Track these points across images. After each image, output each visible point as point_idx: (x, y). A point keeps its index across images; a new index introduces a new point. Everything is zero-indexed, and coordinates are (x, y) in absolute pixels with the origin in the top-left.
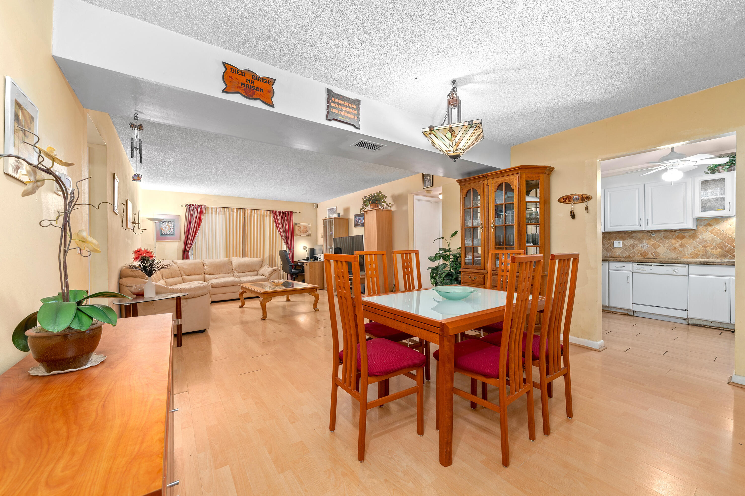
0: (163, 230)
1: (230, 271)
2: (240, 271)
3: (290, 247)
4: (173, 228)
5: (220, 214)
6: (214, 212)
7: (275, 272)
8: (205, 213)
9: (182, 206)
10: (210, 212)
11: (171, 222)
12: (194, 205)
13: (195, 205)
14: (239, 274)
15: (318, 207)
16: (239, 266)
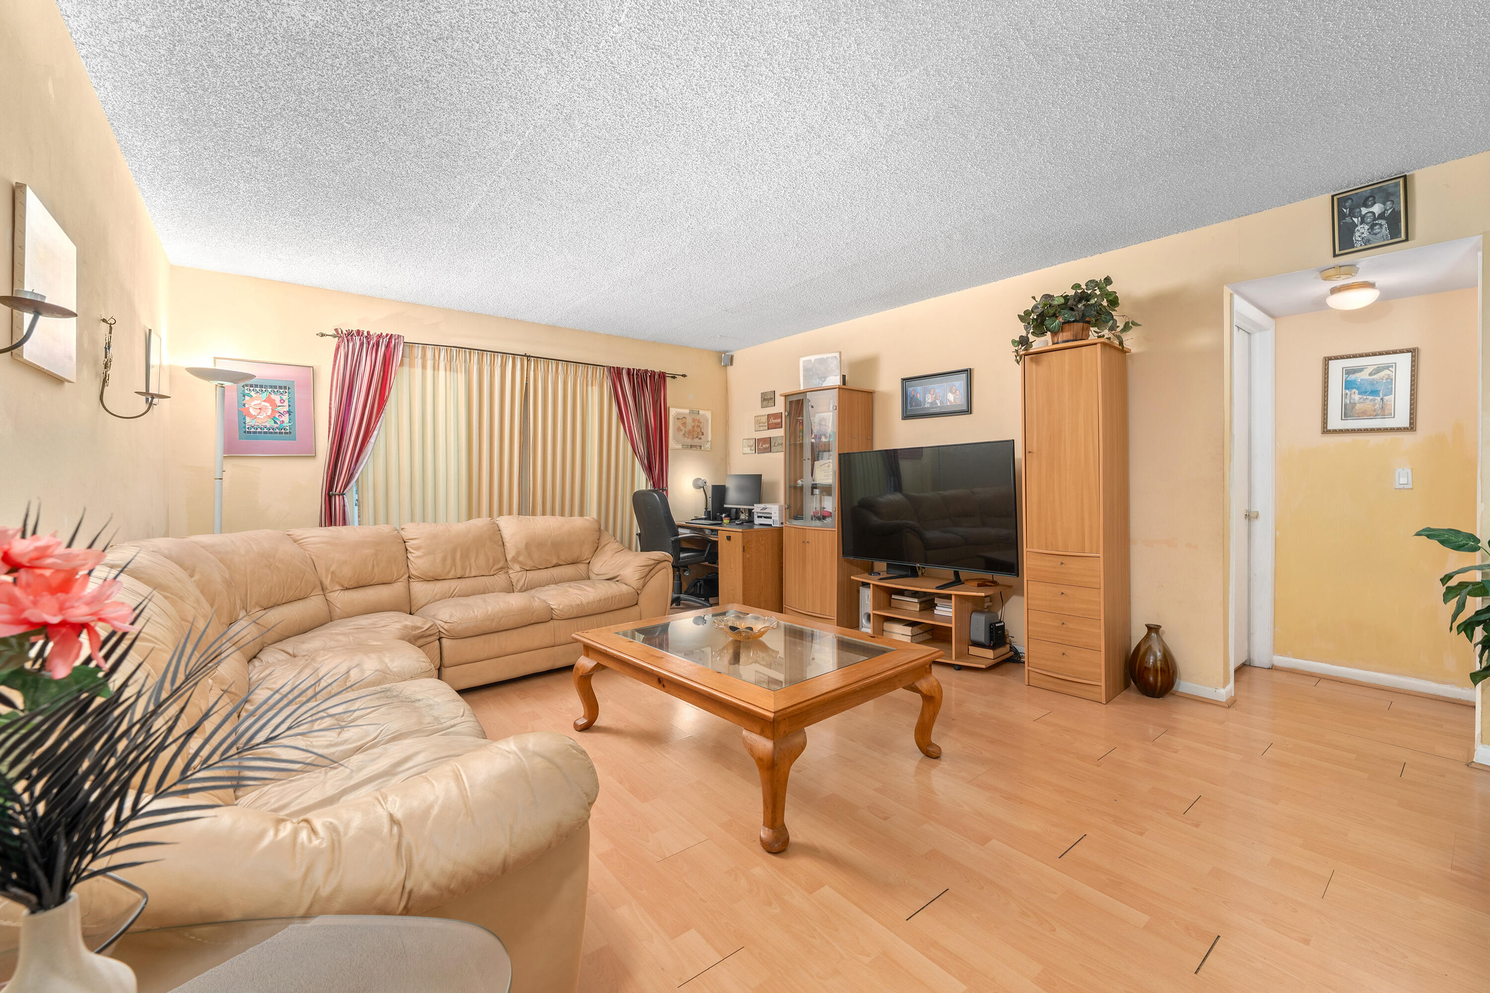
0: (250, 415)
1: (500, 566)
2: (530, 564)
3: (659, 479)
4: (289, 412)
5: (450, 368)
6: (429, 364)
7: (659, 567)
8: (402, 364)
9: (323, 335)
10: (419, 362)
11: (280, 387)
12: (366, 334)
13: (368, 333)
14: (530, 575)
15: (731, 364)
16: (527, 546)
